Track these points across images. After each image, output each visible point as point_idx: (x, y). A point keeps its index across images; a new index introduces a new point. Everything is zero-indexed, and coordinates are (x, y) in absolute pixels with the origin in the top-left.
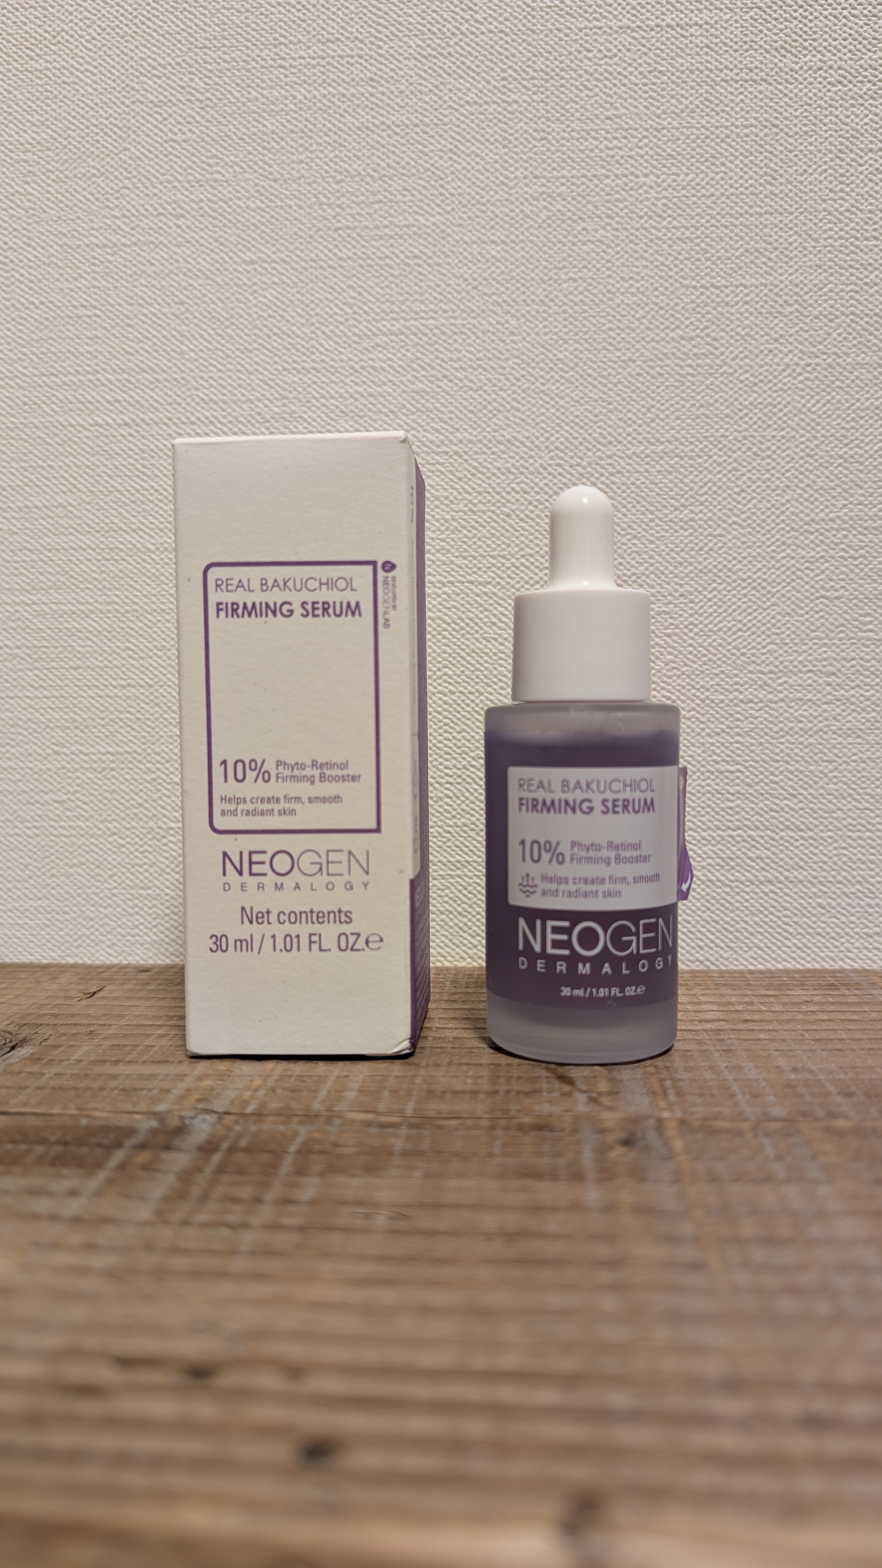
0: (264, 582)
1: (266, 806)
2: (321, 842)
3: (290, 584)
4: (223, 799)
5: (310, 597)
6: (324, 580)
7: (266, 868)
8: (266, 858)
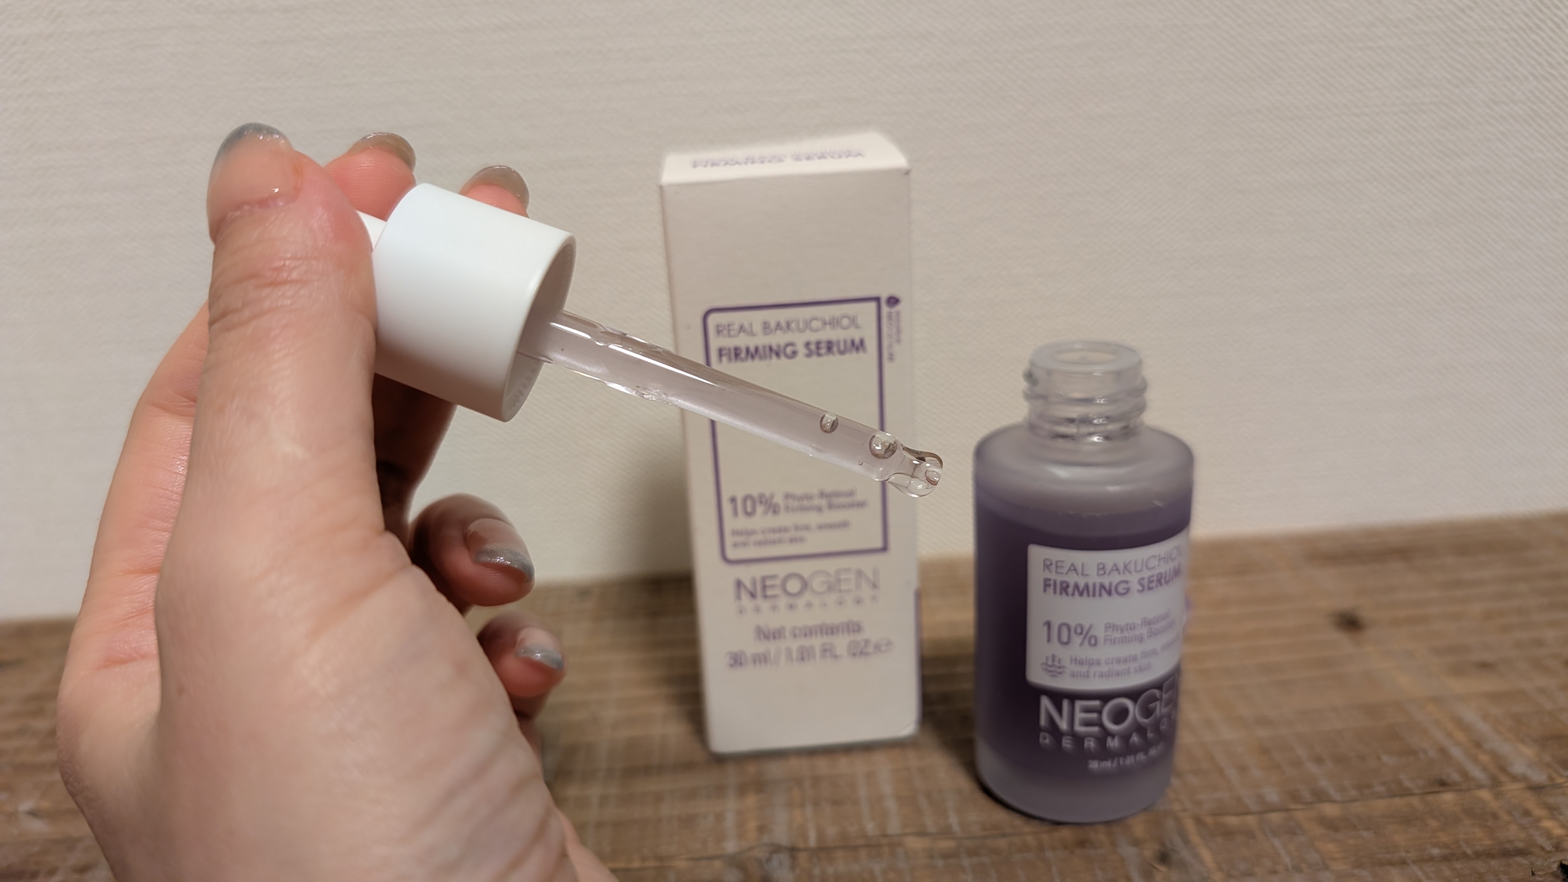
0: (766, 326)
1: (776, 536)
2: (831, 565)
3: (793, 325)
4: (735, 533)
5: (813, 337)
6: (827, 319)
7: (777, 591)
8: (778, 582)
